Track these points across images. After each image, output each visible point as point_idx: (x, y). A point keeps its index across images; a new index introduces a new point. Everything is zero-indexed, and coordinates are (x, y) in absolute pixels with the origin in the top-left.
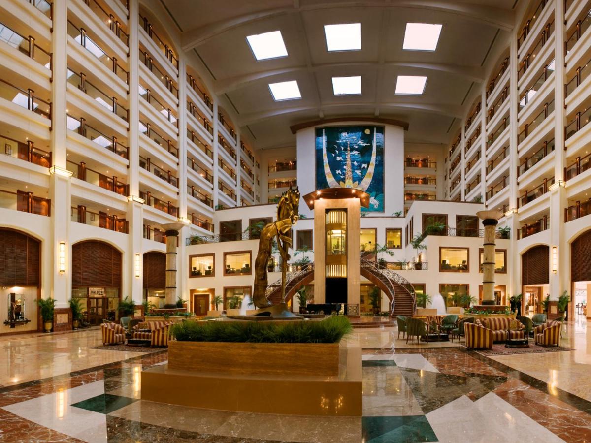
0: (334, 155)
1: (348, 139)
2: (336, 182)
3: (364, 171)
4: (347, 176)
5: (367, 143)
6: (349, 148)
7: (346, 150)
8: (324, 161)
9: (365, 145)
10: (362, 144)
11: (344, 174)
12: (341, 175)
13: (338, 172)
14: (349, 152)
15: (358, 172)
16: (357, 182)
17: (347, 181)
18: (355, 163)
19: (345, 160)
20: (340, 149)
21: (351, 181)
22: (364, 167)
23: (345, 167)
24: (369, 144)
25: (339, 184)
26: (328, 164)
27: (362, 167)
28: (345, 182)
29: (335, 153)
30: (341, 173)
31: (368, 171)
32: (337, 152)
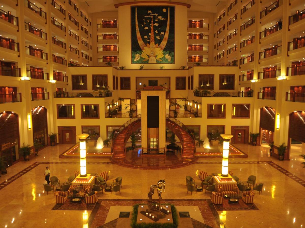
0: (143, 25)
1: (152, 15)
2: (144, 44)
3: (162, 37)
4: (151, 40)
5: (164, 18)
6: (152, 21)
7: (150, 22)
8: (136, 30)
9: (162, 19)
10: (161, 19)
11: (149, 39)
12: (148, 39)
13: (146, 37)
14: (152, 24)
15: (158, 38)
16: (157, 44)
17: (151, 43)
18: (156, 32)
19: (150, 29)
20: (146, 22)
21: (154, 43)
22: (162, 35)
23: (150, 34)
24: (165, 19)
25: (146, 45)
26: (139, 32)
27: (161, 34)
28: (150, 44)
29: (143, 24)
30: (147, 38)
31: (165, 37)
32: (145, 23)
